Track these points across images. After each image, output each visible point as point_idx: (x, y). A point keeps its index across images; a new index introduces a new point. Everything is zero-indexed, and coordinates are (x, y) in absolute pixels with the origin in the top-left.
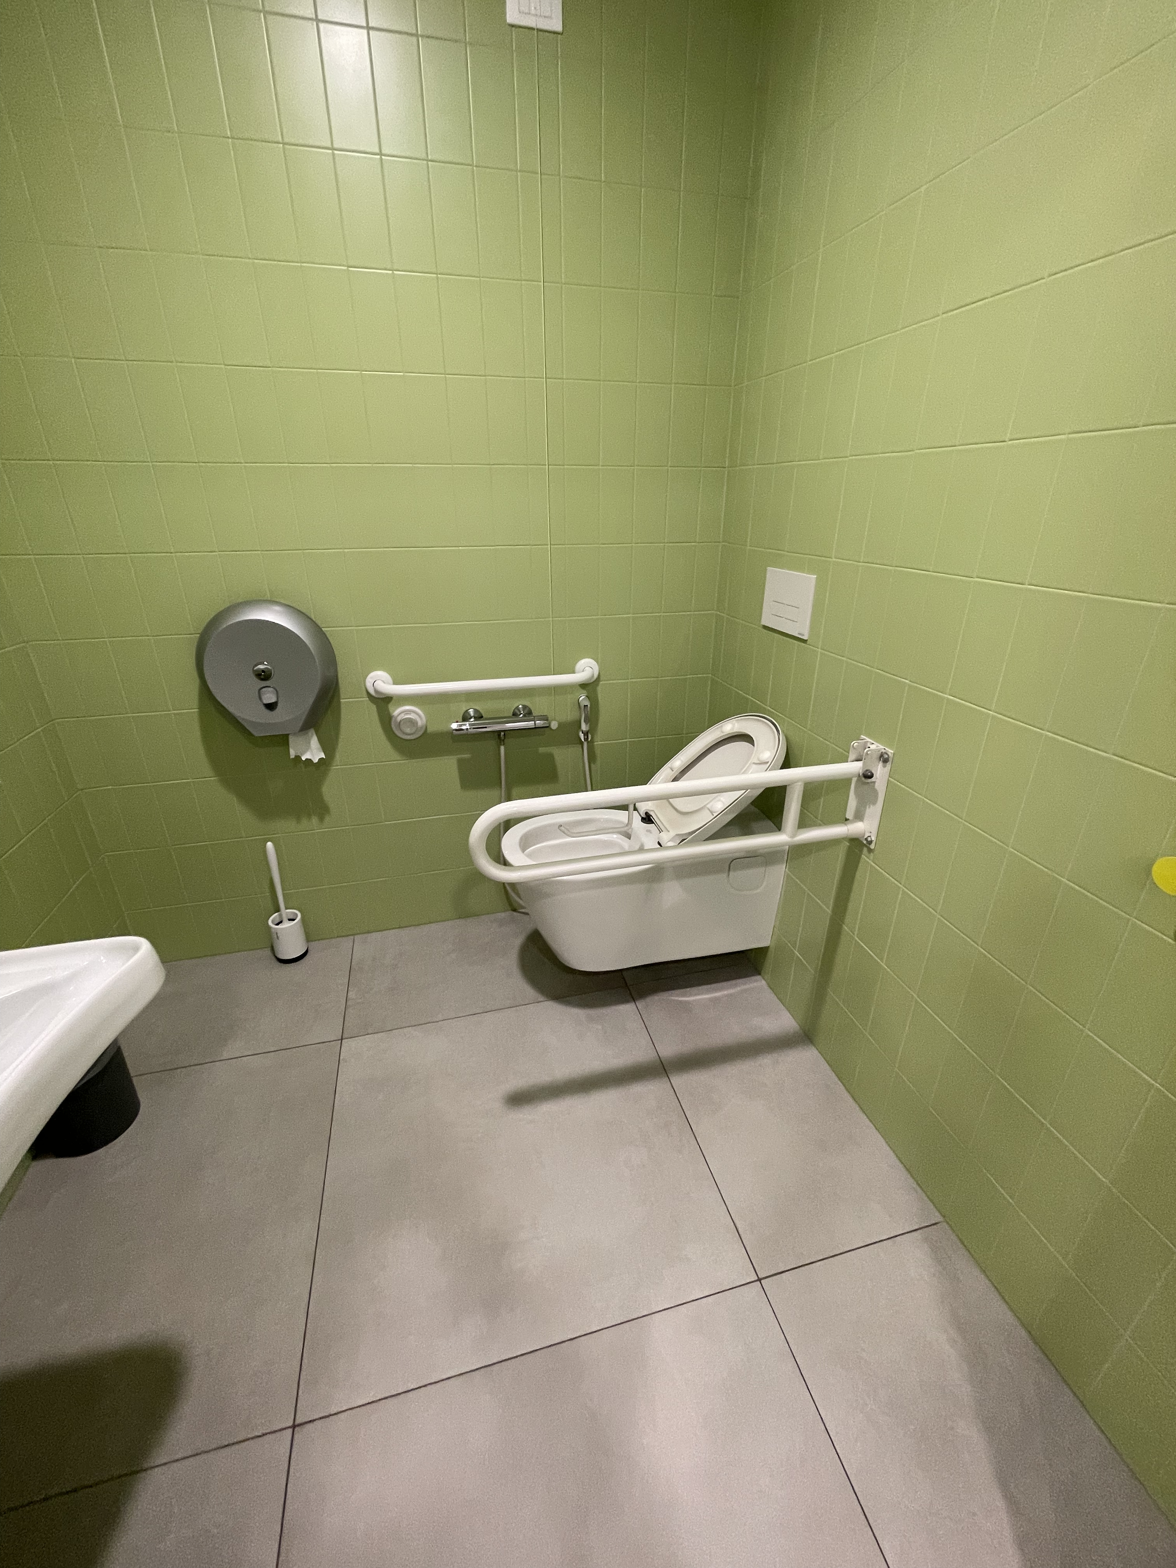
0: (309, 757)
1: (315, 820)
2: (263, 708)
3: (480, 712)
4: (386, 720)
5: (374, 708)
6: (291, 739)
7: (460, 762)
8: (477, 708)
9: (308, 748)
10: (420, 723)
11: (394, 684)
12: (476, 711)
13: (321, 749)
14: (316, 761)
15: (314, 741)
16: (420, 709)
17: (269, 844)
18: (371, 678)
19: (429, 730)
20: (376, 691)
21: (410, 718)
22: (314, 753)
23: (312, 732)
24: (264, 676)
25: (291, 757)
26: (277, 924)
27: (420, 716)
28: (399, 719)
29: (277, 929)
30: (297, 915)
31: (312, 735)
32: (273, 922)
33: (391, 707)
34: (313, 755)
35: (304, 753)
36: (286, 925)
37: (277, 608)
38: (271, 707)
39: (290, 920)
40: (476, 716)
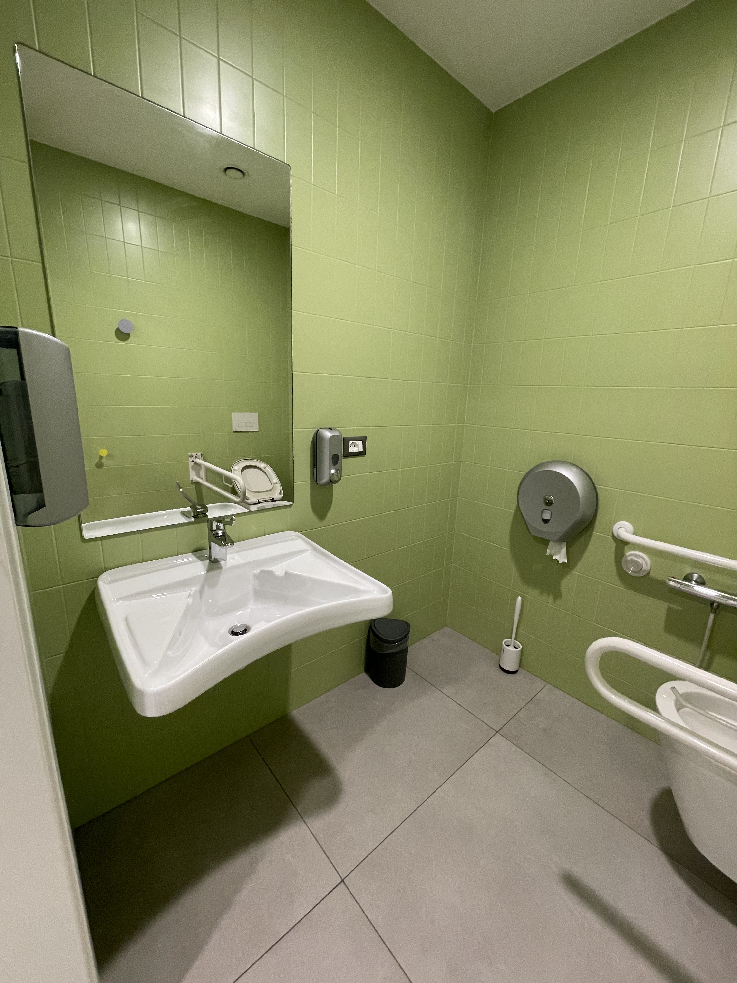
0: (557, 559)
1: (551, 599)
2: (541, 520)
3: (703, 578)
4: (619, 555)
5: (613, 545)
6: (550, 543)
7: (669, 609)
8: (702, 575)
9: (559, 552)
10: (644, 567)
11: (634, 534)
12: (700, 577)
13: (566, 557)
14: (560, 562)
15: (564, 550)
16: (649, 557)
17: (519, 598)
18: (619, 525)
19: (652, 574)
20: (617, 535)
21: (637, 561)
22: (561, 557)
23: (565, 544)
24: (549, 503)
25: (547, 554)
26: (507, 646)
27: (646, 562)
28: (629, 558)
29: (506, 648)
30: (519, 647)
31: (564, 547)
32: (505, 643)
33: (626, 548)
34: (560, 557)
35: (556, 555)
36: (511, 648)
37: (575, 469)
38: (546, 521)
39: (515, 647)
40: (698, 580)
